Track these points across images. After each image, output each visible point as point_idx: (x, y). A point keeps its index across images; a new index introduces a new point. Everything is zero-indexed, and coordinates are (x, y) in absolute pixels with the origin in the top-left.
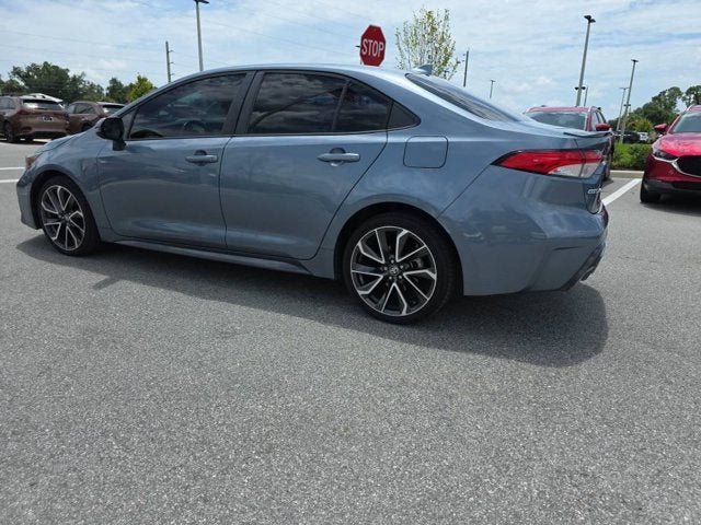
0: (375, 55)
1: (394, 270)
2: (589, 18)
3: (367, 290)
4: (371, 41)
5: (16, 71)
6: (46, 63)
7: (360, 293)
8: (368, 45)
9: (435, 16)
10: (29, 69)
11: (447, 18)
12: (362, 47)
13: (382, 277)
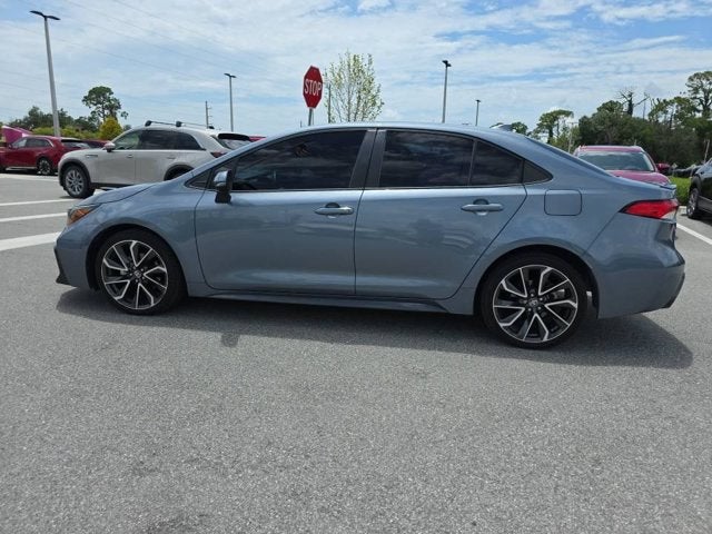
0: (314, 94)
1: (534, 302)
2: (446, 62)
3: (509, 322)
4: (311, 81)
7: (502, 324)
8: (309, 85)
12: (305, 87)
13: (523, 309)
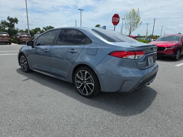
0: (116, 22)
1: (85, 82)
3: (79, 87)
4: (115, 18)
5: (44, 28)
6: (50, 26)
7: (77, 88)
8: (114, 19)
9: (135, 10)
10: (46, 27)
11: (138, 10)
12: (113, 20)
13: (82, 84)
